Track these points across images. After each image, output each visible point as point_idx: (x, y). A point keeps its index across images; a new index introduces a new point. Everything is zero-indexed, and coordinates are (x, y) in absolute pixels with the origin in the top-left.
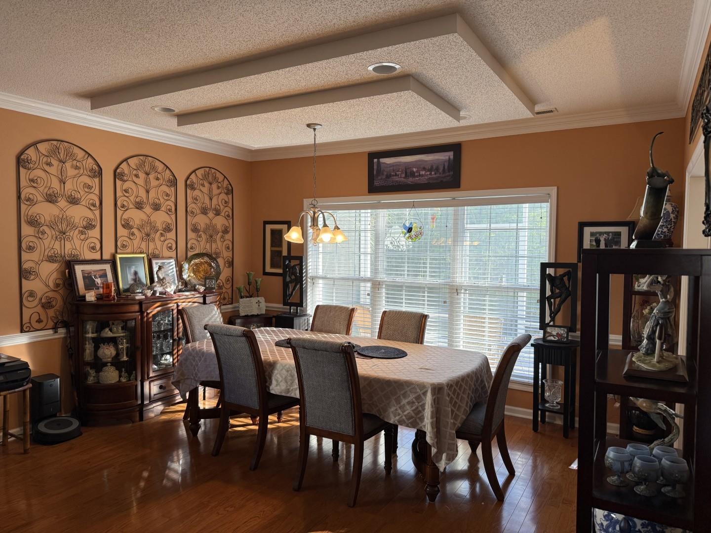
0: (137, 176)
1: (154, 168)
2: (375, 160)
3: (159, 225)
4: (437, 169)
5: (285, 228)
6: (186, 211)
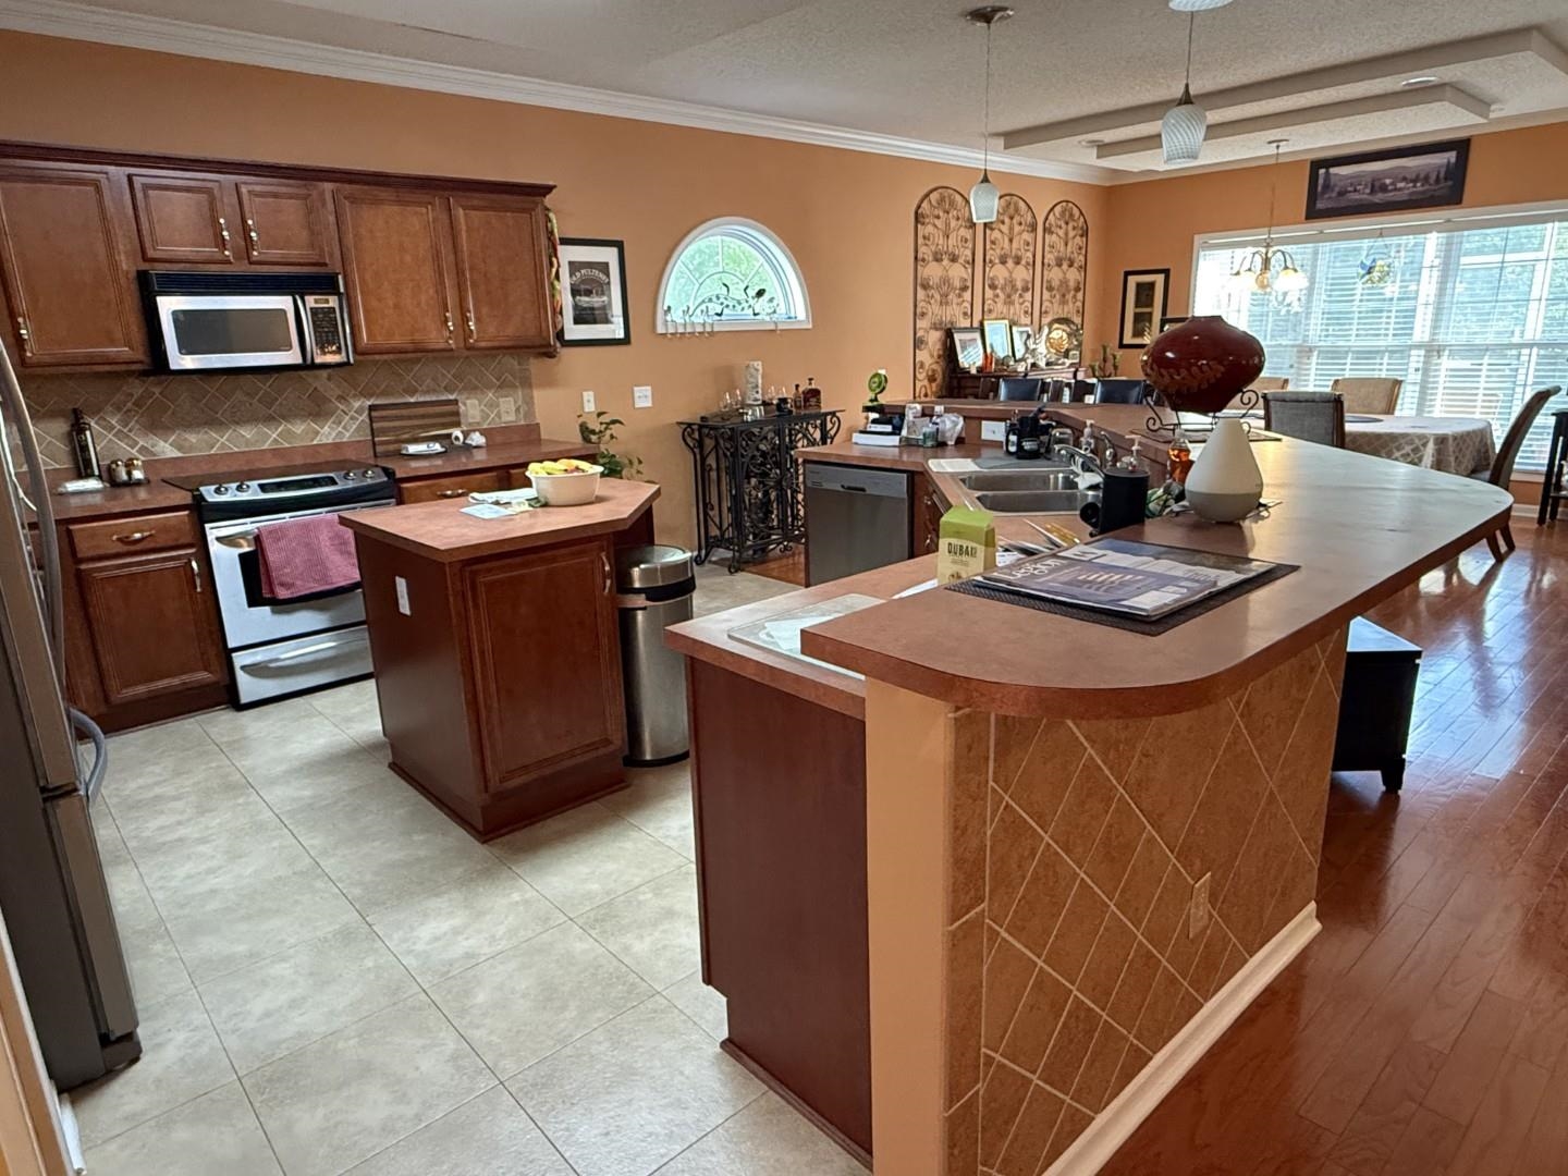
0: (1003, 222)
1: (1017, 210)
2: (1322, 171)
3: (1019, 285)
4: (1426, 179)
5: (1159, 279)
6: (1043, 264)
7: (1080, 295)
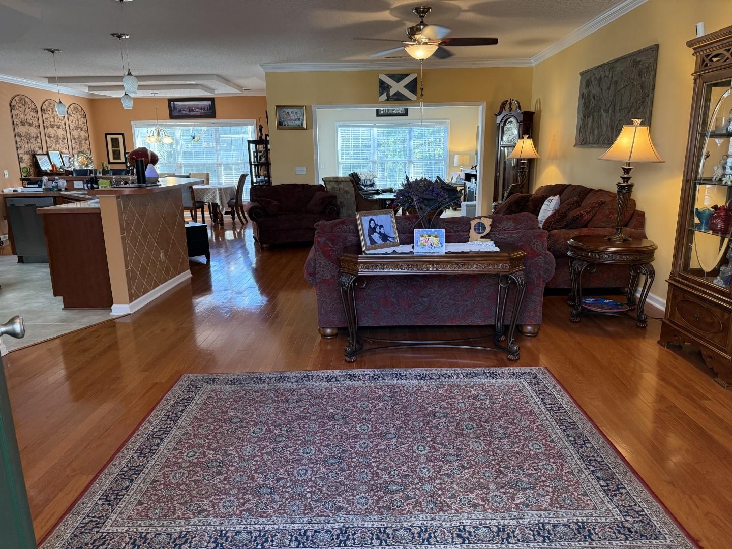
0: (49, 111)
1: (54, 106)
2: (172, 103)
3: (61, 137)
4: (204, 109)
5: (120, 137)
6: (69, 128)
7: (88, 142)
